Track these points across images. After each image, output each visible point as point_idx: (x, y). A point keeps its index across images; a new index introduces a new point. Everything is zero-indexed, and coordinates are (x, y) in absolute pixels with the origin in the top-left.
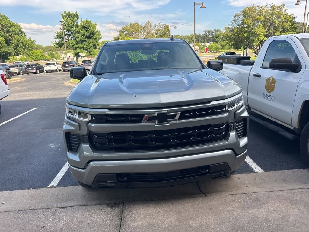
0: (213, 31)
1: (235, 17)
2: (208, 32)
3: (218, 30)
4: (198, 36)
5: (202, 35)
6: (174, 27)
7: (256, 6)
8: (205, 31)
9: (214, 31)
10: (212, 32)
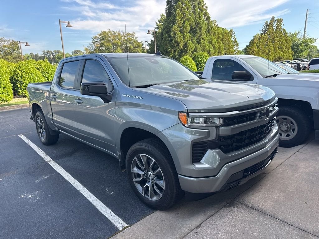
0: (52, 51)
1: (94, 39)
2: (47, 52)
3: (58, 51)
4: (35, 56)
5: (40, 56)
6: (26, 44)
7: (112, 31)
8: (44, 52)
9: (54, 51)
10: (52, 53)
